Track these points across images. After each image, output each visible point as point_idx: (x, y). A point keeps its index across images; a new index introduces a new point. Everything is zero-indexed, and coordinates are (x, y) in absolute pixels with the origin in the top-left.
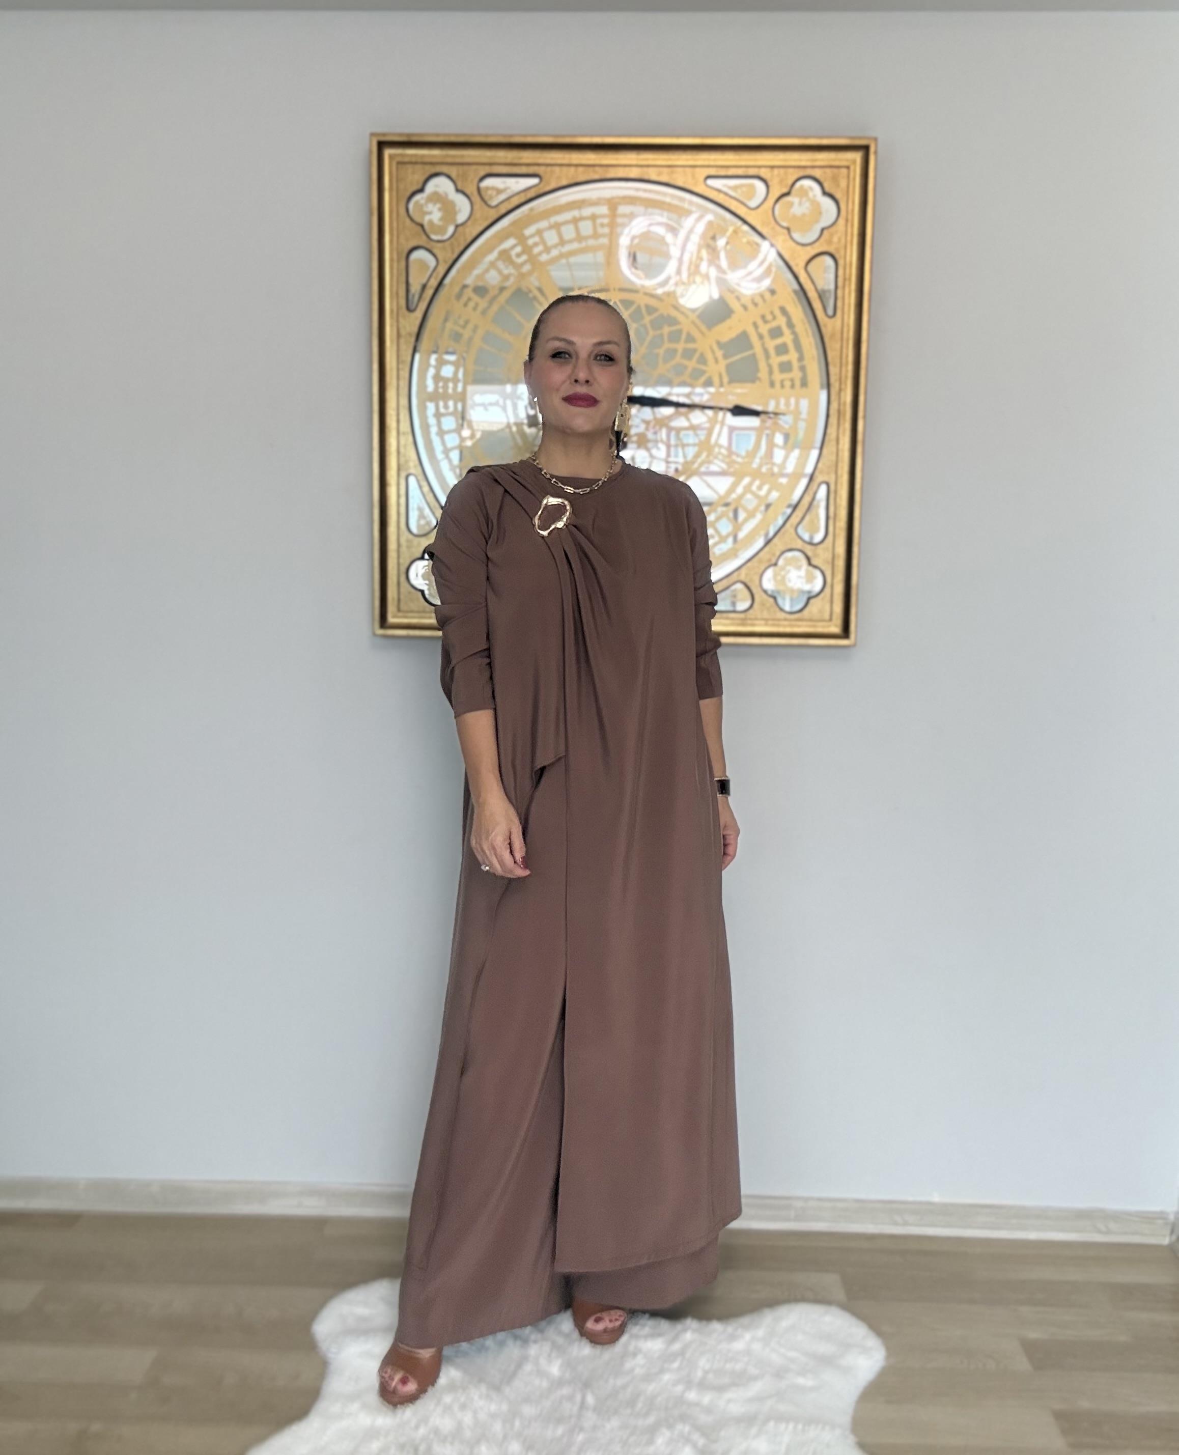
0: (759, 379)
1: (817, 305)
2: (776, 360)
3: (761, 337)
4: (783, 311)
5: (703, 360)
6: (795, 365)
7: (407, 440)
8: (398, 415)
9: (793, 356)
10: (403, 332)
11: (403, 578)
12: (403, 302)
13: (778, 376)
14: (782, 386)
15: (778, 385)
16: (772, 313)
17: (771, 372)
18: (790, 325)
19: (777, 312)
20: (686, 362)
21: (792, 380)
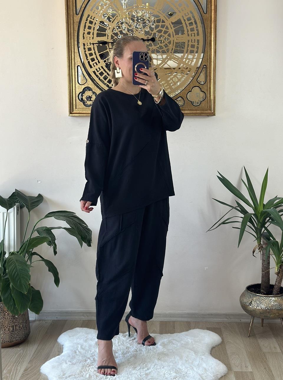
0: (184, 33)
1: (201, 10)
2: (189, 28)
3: (185, 21)
4: (192, 13)
5: (167, 28)
6: (195, 29)
7: (77, 55)
8: (74, 47)
9: (194, 26)
10: (75, 21)
11: (77, 98)
12: (75, 12)
13: (190, 33)
14: (192, 36)
15: (190, 35)
16: (188, 13)
17: (188, 31)
18: (194, 17)
19: (189, 13)
20: (162, 29)
21: (194, 34)
